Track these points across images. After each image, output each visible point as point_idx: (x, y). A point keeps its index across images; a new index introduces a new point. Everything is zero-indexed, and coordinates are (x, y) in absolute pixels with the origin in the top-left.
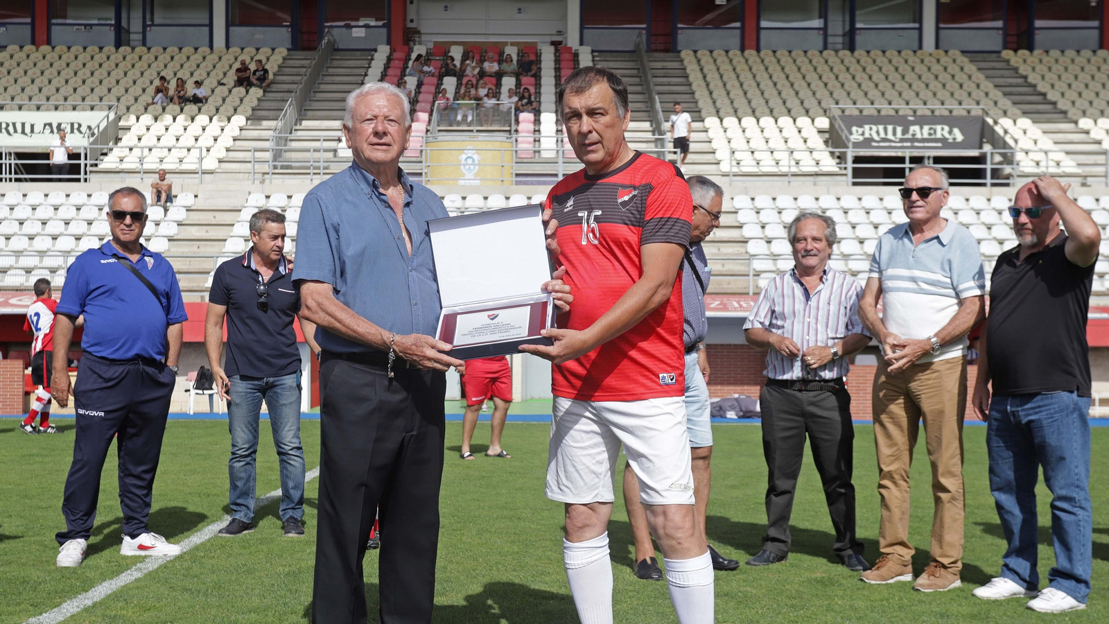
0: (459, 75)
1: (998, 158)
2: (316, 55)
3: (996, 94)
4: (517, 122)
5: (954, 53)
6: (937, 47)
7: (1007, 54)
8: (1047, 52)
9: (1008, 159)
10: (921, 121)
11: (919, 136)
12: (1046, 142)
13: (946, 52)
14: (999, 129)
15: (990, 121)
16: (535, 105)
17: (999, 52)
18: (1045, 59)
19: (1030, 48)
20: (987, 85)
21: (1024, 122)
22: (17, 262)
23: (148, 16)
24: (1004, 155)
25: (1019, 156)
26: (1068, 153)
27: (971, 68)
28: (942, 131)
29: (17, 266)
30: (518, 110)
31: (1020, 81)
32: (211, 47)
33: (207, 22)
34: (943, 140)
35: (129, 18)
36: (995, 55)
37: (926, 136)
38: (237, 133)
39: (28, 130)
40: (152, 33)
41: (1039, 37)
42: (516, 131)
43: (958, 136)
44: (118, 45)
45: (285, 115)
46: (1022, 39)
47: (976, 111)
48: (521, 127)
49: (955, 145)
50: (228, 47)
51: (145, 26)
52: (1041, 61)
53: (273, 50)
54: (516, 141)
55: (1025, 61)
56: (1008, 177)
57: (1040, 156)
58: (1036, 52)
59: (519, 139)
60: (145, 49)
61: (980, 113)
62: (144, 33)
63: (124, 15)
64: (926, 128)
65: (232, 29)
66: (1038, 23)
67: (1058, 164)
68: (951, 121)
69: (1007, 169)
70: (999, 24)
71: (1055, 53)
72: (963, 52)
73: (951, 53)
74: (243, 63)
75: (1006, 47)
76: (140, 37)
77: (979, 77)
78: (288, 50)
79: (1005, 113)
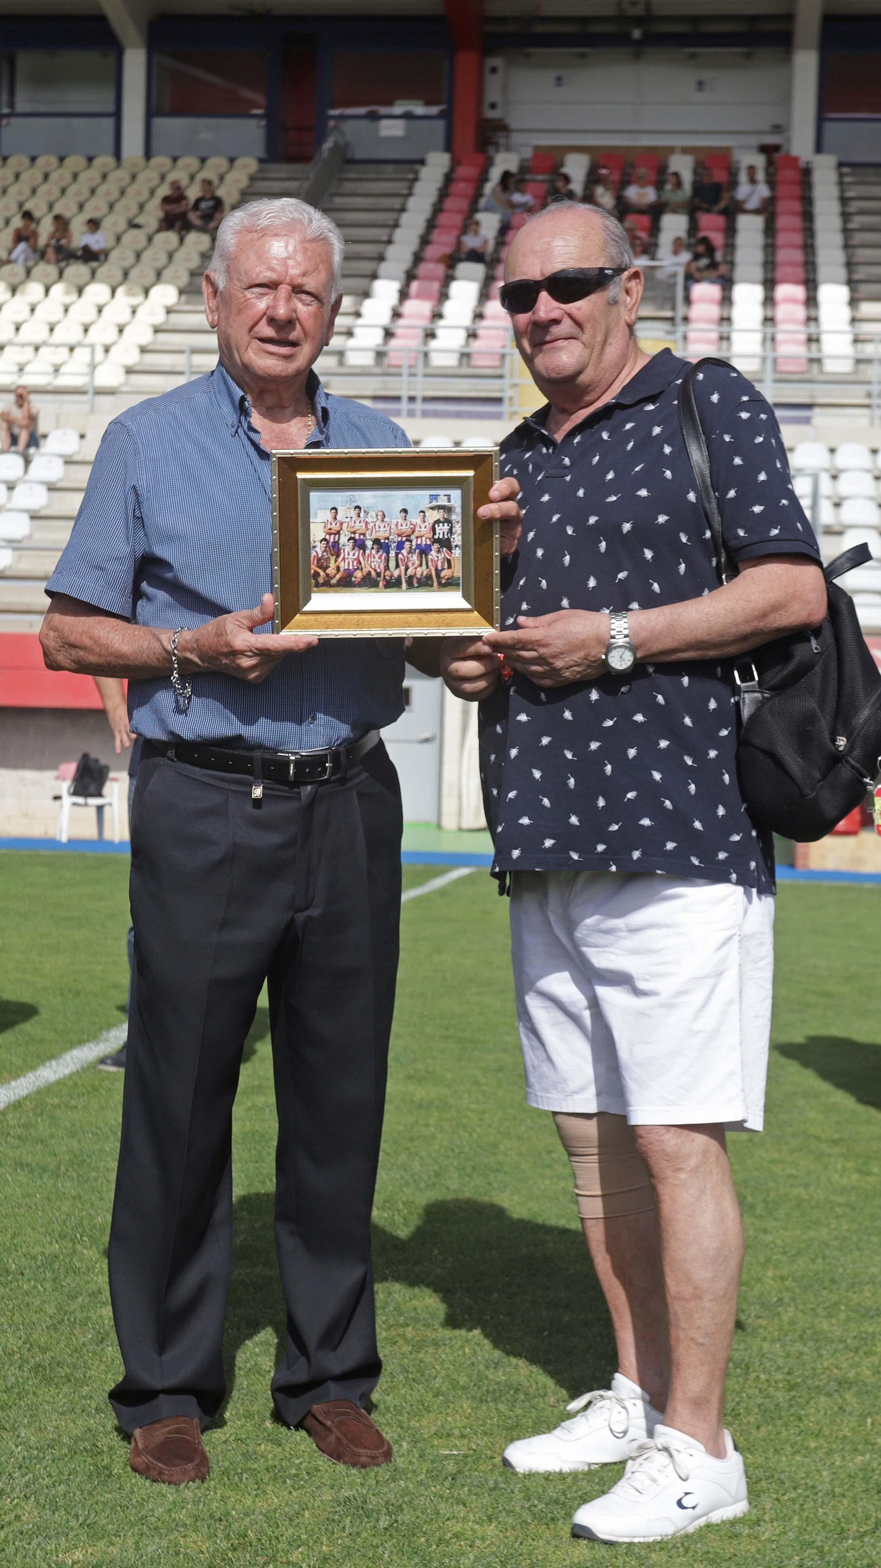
2: (309, 172)
4: (688, 301)
16: (723, 269)
23: (4, 98)
30: (690, 278)
32: (118, 154)
33: (110, 108)
38: (160, 317)
40: (11, 130)
42: (686, 319)
48: (697, 311)
50: (148, 155)
53: (232, 160)
54: (685, 338)
59: (692, 335)
65: (158, 122)
74: (176, 186)
78: (261, 161)
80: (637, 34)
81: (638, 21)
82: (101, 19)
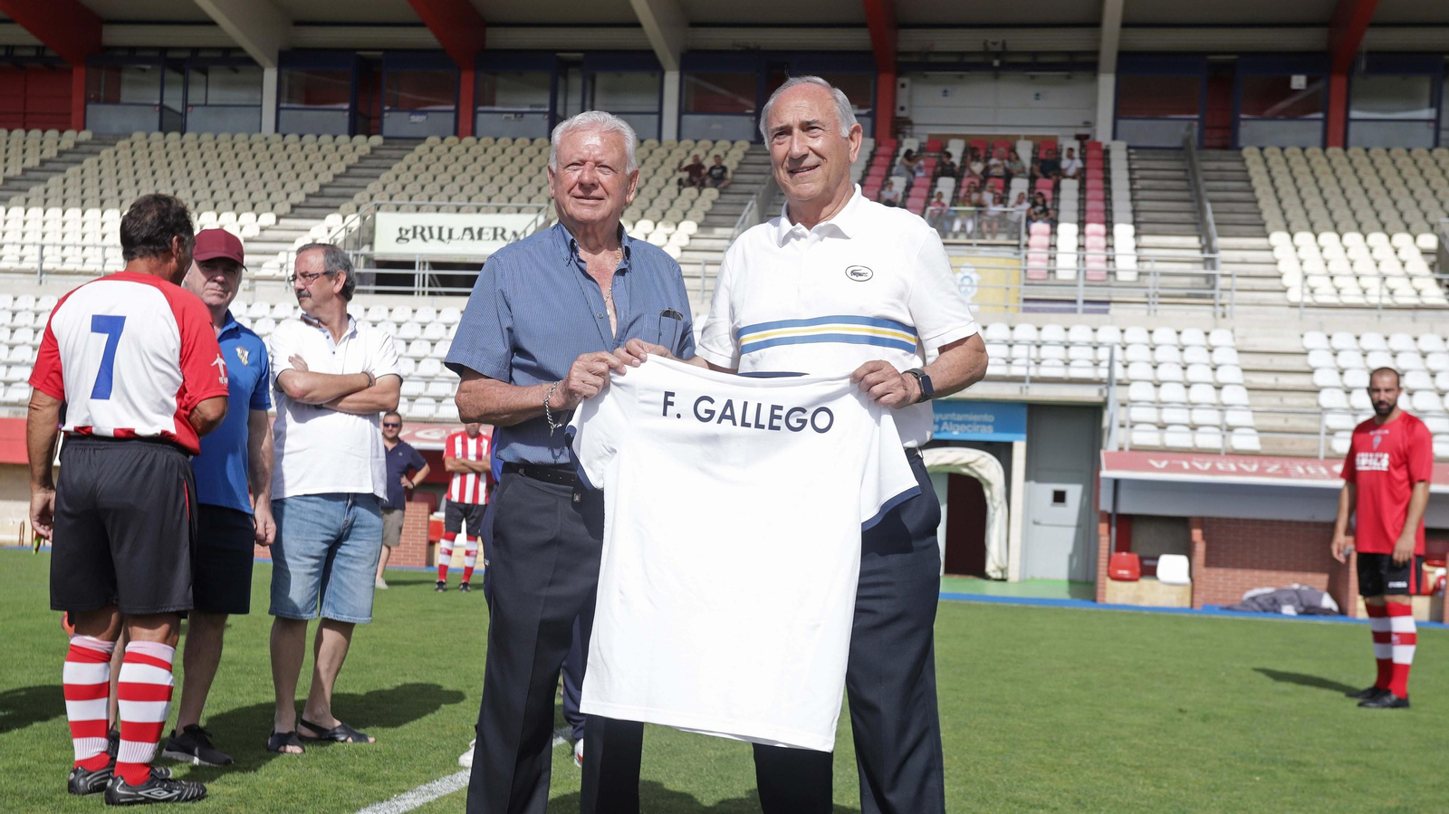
0: (957, 174)
16: (1052, 213)
22: (426, 389)
29: (426, 394)
30: (1030, 219)
32: (659, 138)
33: (656, 109)
35: (565, 105)
38: (685, 242)
39: (445, 235)
42: (1027, 246)
45: (743, 222)
48: (1034, 240)
50: (679, 138)
53: (733, 143)
54: (1026, 258)
59: (1030, 256)
63: (560, 101)
65: (685, 117)
74: (696, 157)
78: (752, 143)
80: (996, 63)
81: (997, 55)
82: (652, 52)
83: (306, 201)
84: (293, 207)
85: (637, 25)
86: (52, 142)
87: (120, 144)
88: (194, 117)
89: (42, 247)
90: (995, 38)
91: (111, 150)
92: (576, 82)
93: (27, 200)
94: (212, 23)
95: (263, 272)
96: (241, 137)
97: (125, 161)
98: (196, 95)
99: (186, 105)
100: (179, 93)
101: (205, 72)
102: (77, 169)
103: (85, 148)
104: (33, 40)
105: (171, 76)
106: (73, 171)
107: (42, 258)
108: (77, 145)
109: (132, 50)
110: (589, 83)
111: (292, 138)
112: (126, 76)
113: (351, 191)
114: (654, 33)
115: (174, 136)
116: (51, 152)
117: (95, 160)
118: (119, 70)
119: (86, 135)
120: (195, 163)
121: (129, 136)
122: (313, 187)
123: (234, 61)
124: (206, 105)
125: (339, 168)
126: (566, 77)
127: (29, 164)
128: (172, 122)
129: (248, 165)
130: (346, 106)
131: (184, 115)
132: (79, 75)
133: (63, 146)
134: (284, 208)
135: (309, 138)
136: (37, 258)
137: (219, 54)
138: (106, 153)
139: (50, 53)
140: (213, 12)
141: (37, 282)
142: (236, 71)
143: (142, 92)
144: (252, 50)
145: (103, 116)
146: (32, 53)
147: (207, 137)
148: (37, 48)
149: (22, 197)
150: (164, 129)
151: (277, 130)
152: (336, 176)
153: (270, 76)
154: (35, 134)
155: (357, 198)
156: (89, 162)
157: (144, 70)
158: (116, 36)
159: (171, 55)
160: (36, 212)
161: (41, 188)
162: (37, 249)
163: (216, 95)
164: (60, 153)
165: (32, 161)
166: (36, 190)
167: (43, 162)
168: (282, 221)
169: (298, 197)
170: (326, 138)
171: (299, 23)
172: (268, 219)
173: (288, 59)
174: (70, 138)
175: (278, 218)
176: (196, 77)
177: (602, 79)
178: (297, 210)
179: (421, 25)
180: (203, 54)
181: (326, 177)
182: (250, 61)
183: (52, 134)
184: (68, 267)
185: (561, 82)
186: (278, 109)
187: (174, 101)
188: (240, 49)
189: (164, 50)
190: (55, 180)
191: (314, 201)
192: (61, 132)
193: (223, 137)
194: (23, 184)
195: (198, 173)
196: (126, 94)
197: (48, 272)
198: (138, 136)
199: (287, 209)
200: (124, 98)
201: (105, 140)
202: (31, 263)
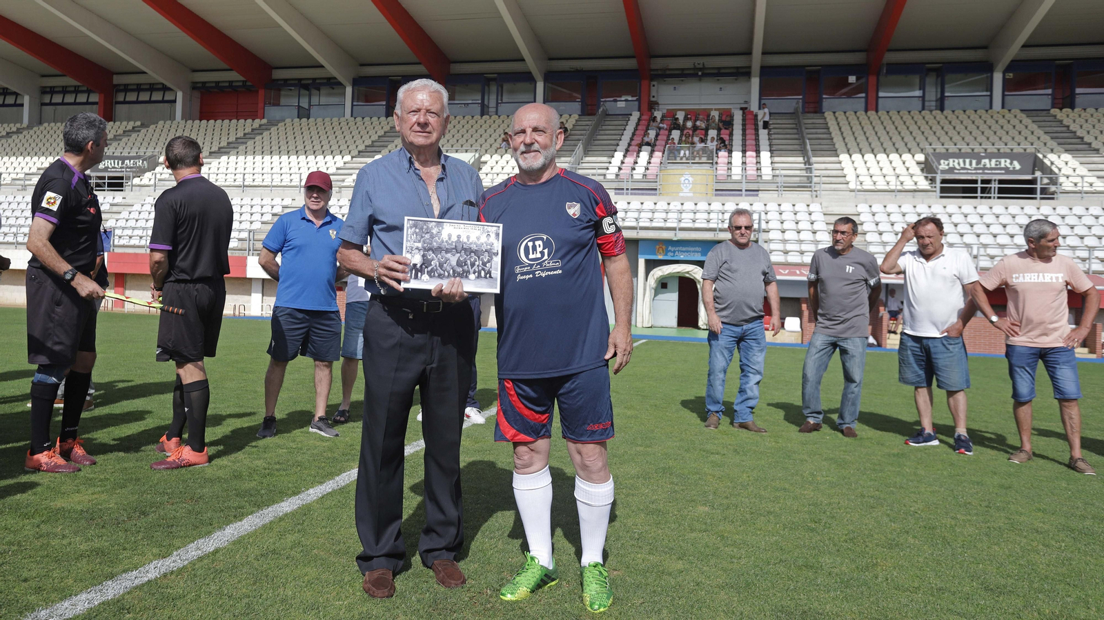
0: (682, 128)
1: (1046, 181)
2: (595, 118)
3: (1046, 138)
4: (718, 157)
5: (1016, 111)
6: (1003, 107)
7: (1055, 111)
8: (1085, 109)
9: (1054, 181)
10: (990, 156)
11: (988, 166)
12: (1082, 170)
13: (1010, 110)
14: (1047, 162)
15: (1040, 156)
16: (729, 146)
17: (1049, 110)
18: (1083, 114)
19: (1072, 107)
20: (1040, 132)
21: (1066, 157)
23: (499, 98)
24: (1050, 179)
25: (1062, 179)
26: (1098, 177)
27: (1027, 121)
28: (1005, 163)
30: (718, 149)
31: (1065, 129)
34: (1006, 169)
35: (489, 99)
36: (1045, 112)
37: (993, 166)
40: (502, 108)
41: (1078, 100)
42: (717, 163)
43: (1017, 166)
44: (482, 115)
45: (575, 154)
46: (1067, 102)
47: (1031, 149)
48: (720, 160)
49: (1014, 172)
51: (497, 103)
52: (1080, 116)
53: (570, 115)
55: (1068, 116)
56: (1053, 193)
57: (1078, 180)
58: (1076, 110)
59: (718, 168)
60: (497, 117)
61: (1033, 150)
62: (497, 108)
63: (486, 97)
64: (993, 161)
66: (1078, 90)
67: (1091, 185)
68: (1012, 156)
69: (1053, 188)
70: (1049, 91)
71: (1091, 110)
72: (1022, 111)
73: (1013, 111)
75: (1054, 106)
76: (494, 110)
77: (1034, 127)
78: (579, 115)
79: (1052, 151)
80: (700, 73)
81: (700, 69)
82: (530, 73)
83: (366, 149)
84: (359, 152)
85: (524, 60)
86: (249, 125)
87: (280, 124)
88: (314, 111)
89: (244, 174)
90: (699, 61)
91: (276, 128)
92: (494, 88)
93: (238, 153)
94: (322, 67)
95: (345, 184)
96: (335, 119)
97: (282, 133)
98: (315, 100)
99: (310, 105)
100: (306, 100)
101: (319, 90)
102: (260, 137)
103: (264, 127)
104: (242, 78)
105: (303, 92)
106: (258, 138)
107: (244, 180)
108: (260, 125)
109: (286, 80)
110: (500, 89)
111: (359, 119)
112: (283, 93)
113: (386, 143)
114: (531, 64)
115: (304, 120)
116: (248, 130)
117: (268, 132)
118: (280, 90)
119: (264, 121)
120: (314, 133)
121: (284, 121)
122: (368, 142)
123: (332, 84)
124: (319, 105)
125: (381, 133)
126: (489, 86)
127: (238, 136)
128: (303, 113)
129: (338, 132)
130: (384, 103)
131: (309, 110)
132: (261, 93)
133: (254, 127)
134: (355, 153)
135: (367, 119)
136: (242, 180)
137: (325, 81)
138: (274, 129)
139: (248, 84)
140: (322, 61)
141: (242, 191)
142: (333, 89)
143: (290, 100)
144: (341, 78)
145: (272, 112)
146: (241, 84)
147: (319, 120)
148: (243, 81)
149: (236, 151)
150: (299, 117)
151: (352, 116)
152: (379, 137)
153: (349, 90)
154: (242, 121)
155: (389, 147)
156: (266, 134)
157: (291, 90)
158: (278, 74)
159: (303, 82)
160: (241, 158)
161: (244, 147)
162: (242, 175)
163: (324, 100)
164: (253, 130)
165: (240, 134)
166: (242, 147)
167: (245, 134)
168: (354, 159)
169: (362, 148)
170: (375, 119)
171: (362, 65)
172: (348, 158)
173: (356, 82)
174: (257, 122)
175: (352, 157)
176: (314, 92)
177: (506, 86)
178: (361, 154)
179: (420, 64)
180: (318, 81)
181: (375, 137)
182: (340, 84)
183: (249, 121)
184: (255, 184)
185: (486, 88)
186: (352, 105)
187: (304, 103)
188: (335, 78)
189: (300, 80)
190: (250, 143)
191: (369, 149)
192: (253, 120)
193: (327, 120)
194: (236, 145)
195: (315, 137)
196: (283, 101)
197: (247, 186)
198: (288, 121)
199: (357, 153)
200: (282, 103)
201: (273, 123)
202: (240, 182)
